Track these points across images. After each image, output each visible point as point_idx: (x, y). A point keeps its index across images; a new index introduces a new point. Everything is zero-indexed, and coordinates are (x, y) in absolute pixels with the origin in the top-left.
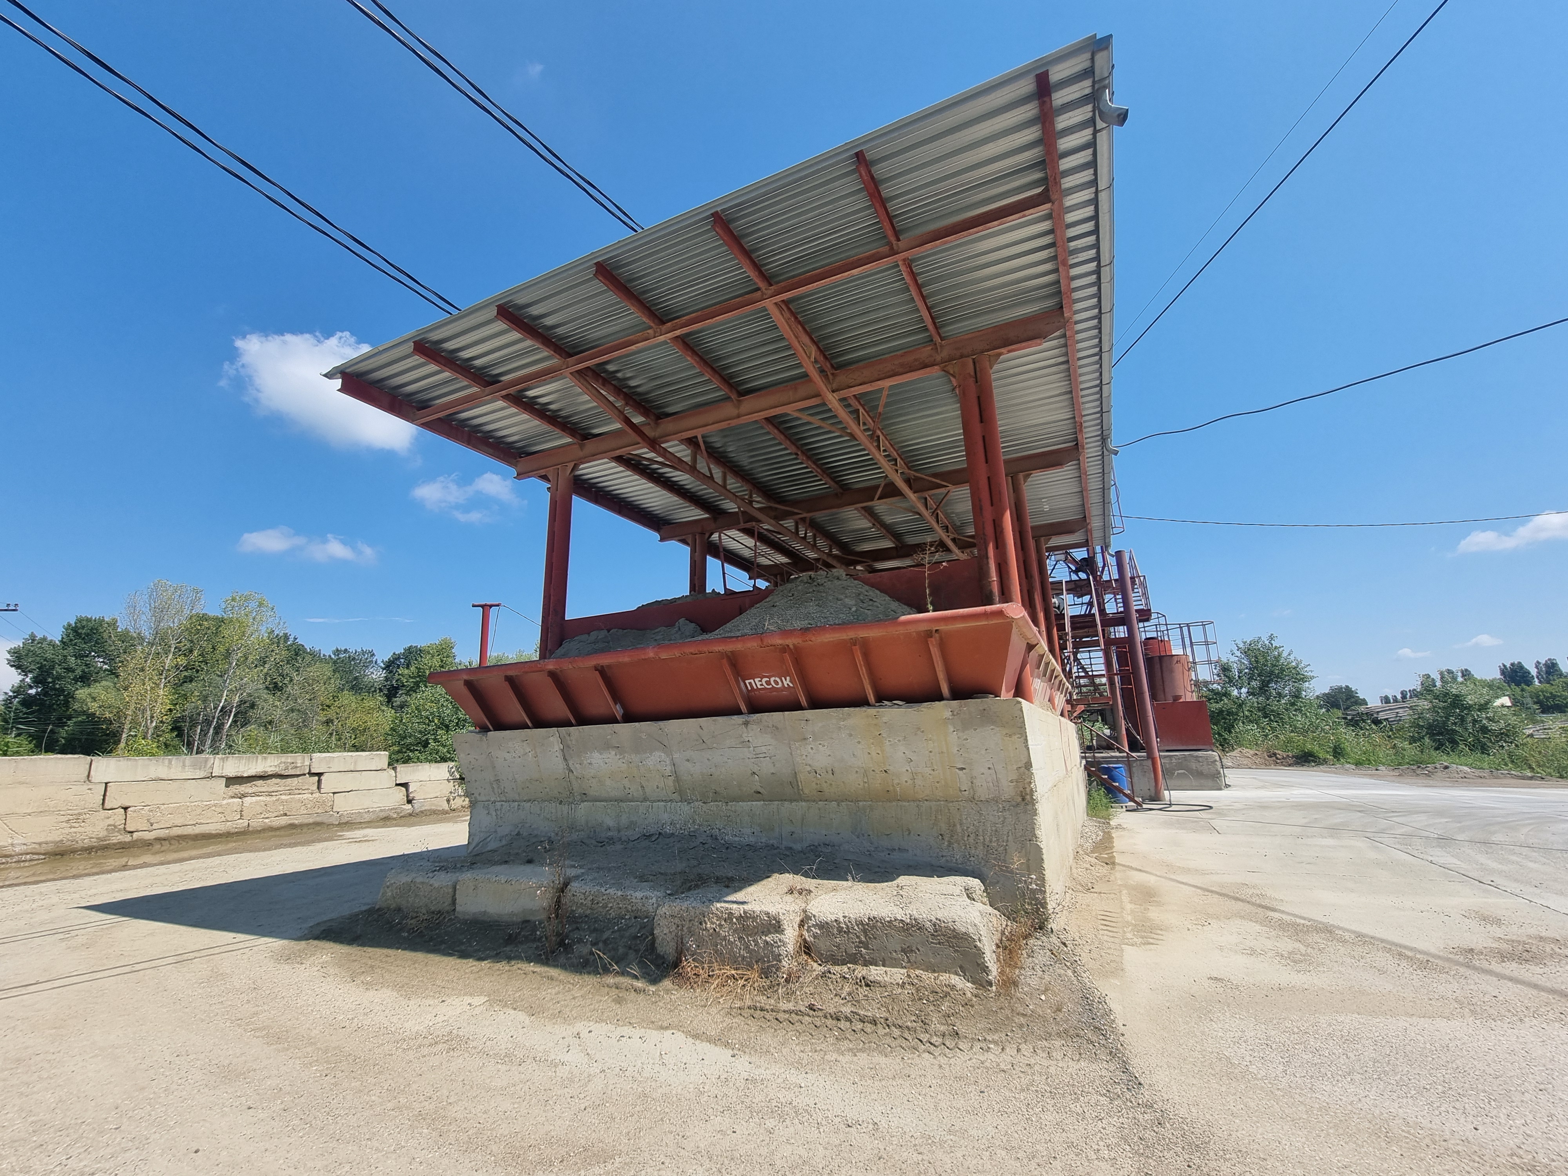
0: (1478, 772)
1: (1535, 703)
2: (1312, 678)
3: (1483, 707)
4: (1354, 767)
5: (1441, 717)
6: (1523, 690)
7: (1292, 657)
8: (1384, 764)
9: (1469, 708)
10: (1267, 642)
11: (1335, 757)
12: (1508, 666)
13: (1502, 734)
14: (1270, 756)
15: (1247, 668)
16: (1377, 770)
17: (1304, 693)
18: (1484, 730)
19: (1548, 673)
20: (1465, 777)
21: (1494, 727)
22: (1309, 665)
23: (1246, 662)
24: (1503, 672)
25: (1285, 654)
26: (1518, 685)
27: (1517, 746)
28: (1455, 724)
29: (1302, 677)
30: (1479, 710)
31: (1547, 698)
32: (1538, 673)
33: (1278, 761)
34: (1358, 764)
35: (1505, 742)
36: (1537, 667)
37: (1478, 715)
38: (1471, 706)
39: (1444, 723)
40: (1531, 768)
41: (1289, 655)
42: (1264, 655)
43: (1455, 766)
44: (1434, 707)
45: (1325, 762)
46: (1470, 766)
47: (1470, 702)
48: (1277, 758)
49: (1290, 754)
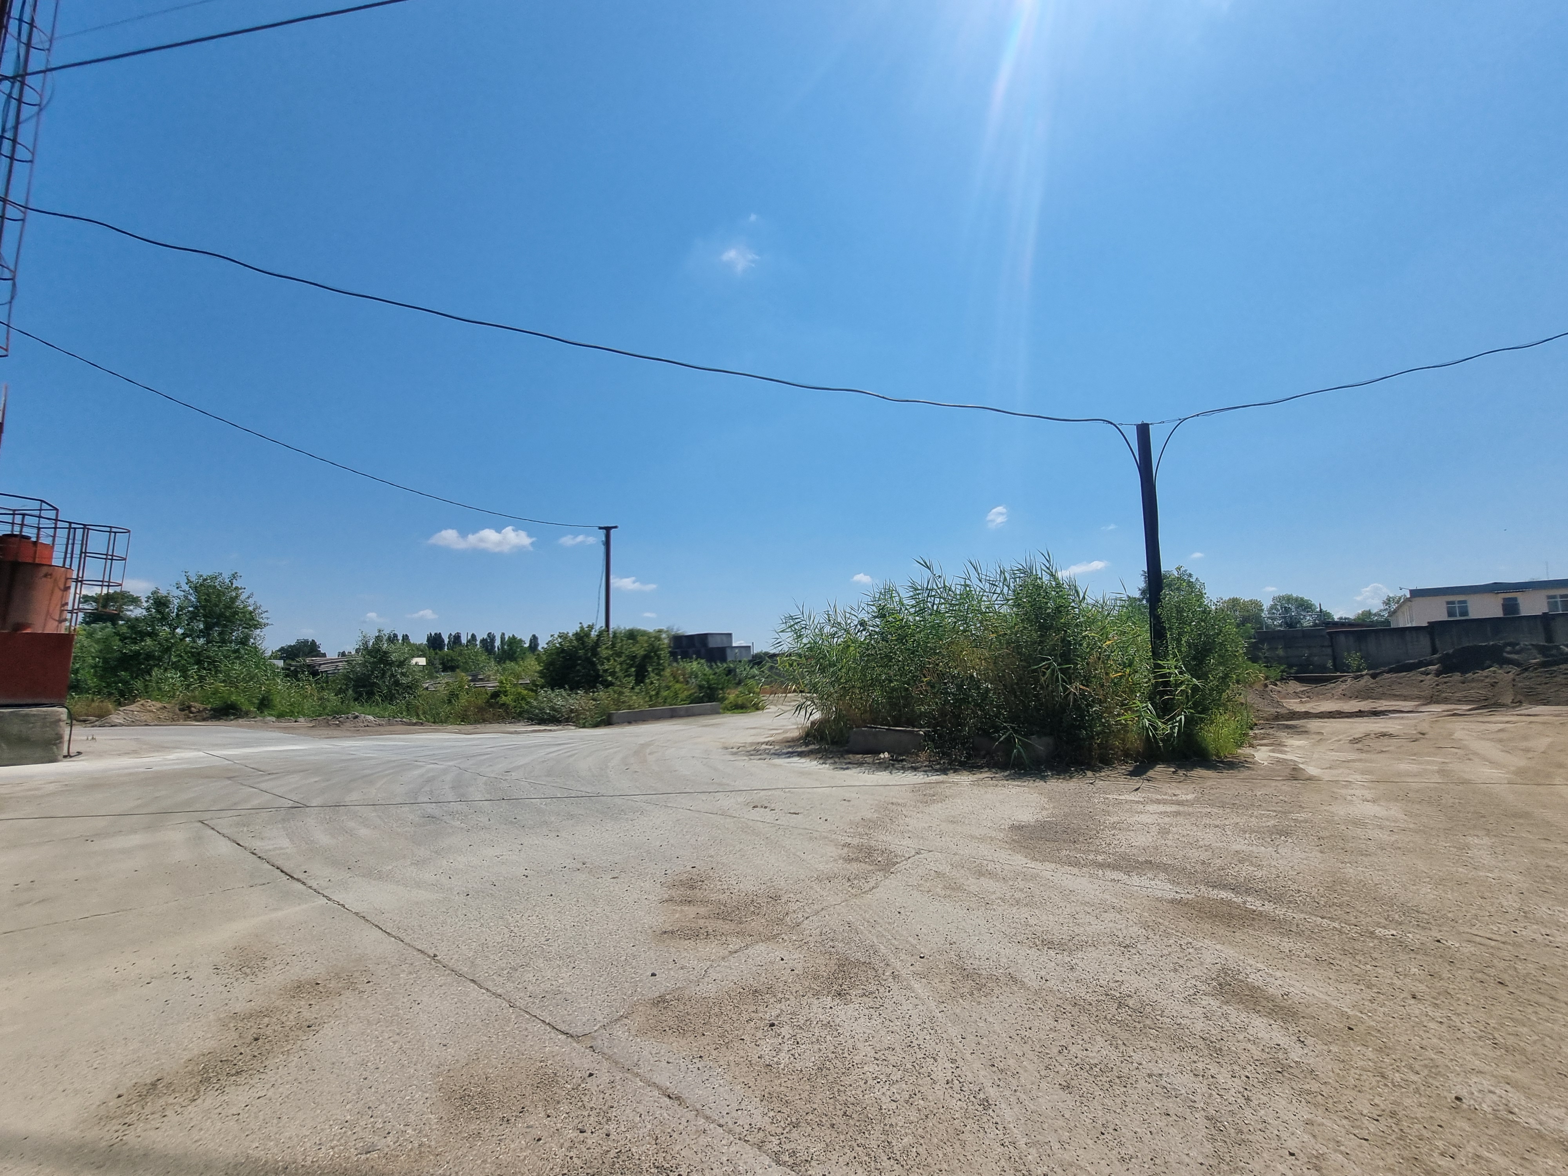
0: (378, 721)
1: (440, 664)
2: (266, 625)
3: (401, 664)
4: (274, 719)
5: (368, 671)
6: (436, 654)
7: (251, 601)
8: (304, 716)
9: (391, 664)
10: (227, 581)
11: (258, 709)
12: (433, 634)
13: (408, 687)
14: (182, 710)
15: (192, 606)
16: (296, 722)
17: (252, 640)
18: (397, 683)
19: (454, 643)
20: (368, 726)
21: (404, 681)
22: (267, 611)
23: (194, 600)
24: (428, 640)
25: (243, 597)
26: (434, 650)
27: (415, 697)
28: (377, 677)
29: (256, 623)
30: (398, 666)
31: (448, 661)
32: (449, 642)
33: (192, 715)
34: (280, 716)
35: (409, 693)
36: (449, 638)
37: (395, 670)
38: (393, 662)
39: (370, 676)
40: (418, 716)
41: (248, 598)
42: (220, 594)
43: (363, 715)
44: (366, 662)
45: (246, 714)
46: (375, 715)
47: (393, 659)
48: (191, 712)
49: (209, 707)
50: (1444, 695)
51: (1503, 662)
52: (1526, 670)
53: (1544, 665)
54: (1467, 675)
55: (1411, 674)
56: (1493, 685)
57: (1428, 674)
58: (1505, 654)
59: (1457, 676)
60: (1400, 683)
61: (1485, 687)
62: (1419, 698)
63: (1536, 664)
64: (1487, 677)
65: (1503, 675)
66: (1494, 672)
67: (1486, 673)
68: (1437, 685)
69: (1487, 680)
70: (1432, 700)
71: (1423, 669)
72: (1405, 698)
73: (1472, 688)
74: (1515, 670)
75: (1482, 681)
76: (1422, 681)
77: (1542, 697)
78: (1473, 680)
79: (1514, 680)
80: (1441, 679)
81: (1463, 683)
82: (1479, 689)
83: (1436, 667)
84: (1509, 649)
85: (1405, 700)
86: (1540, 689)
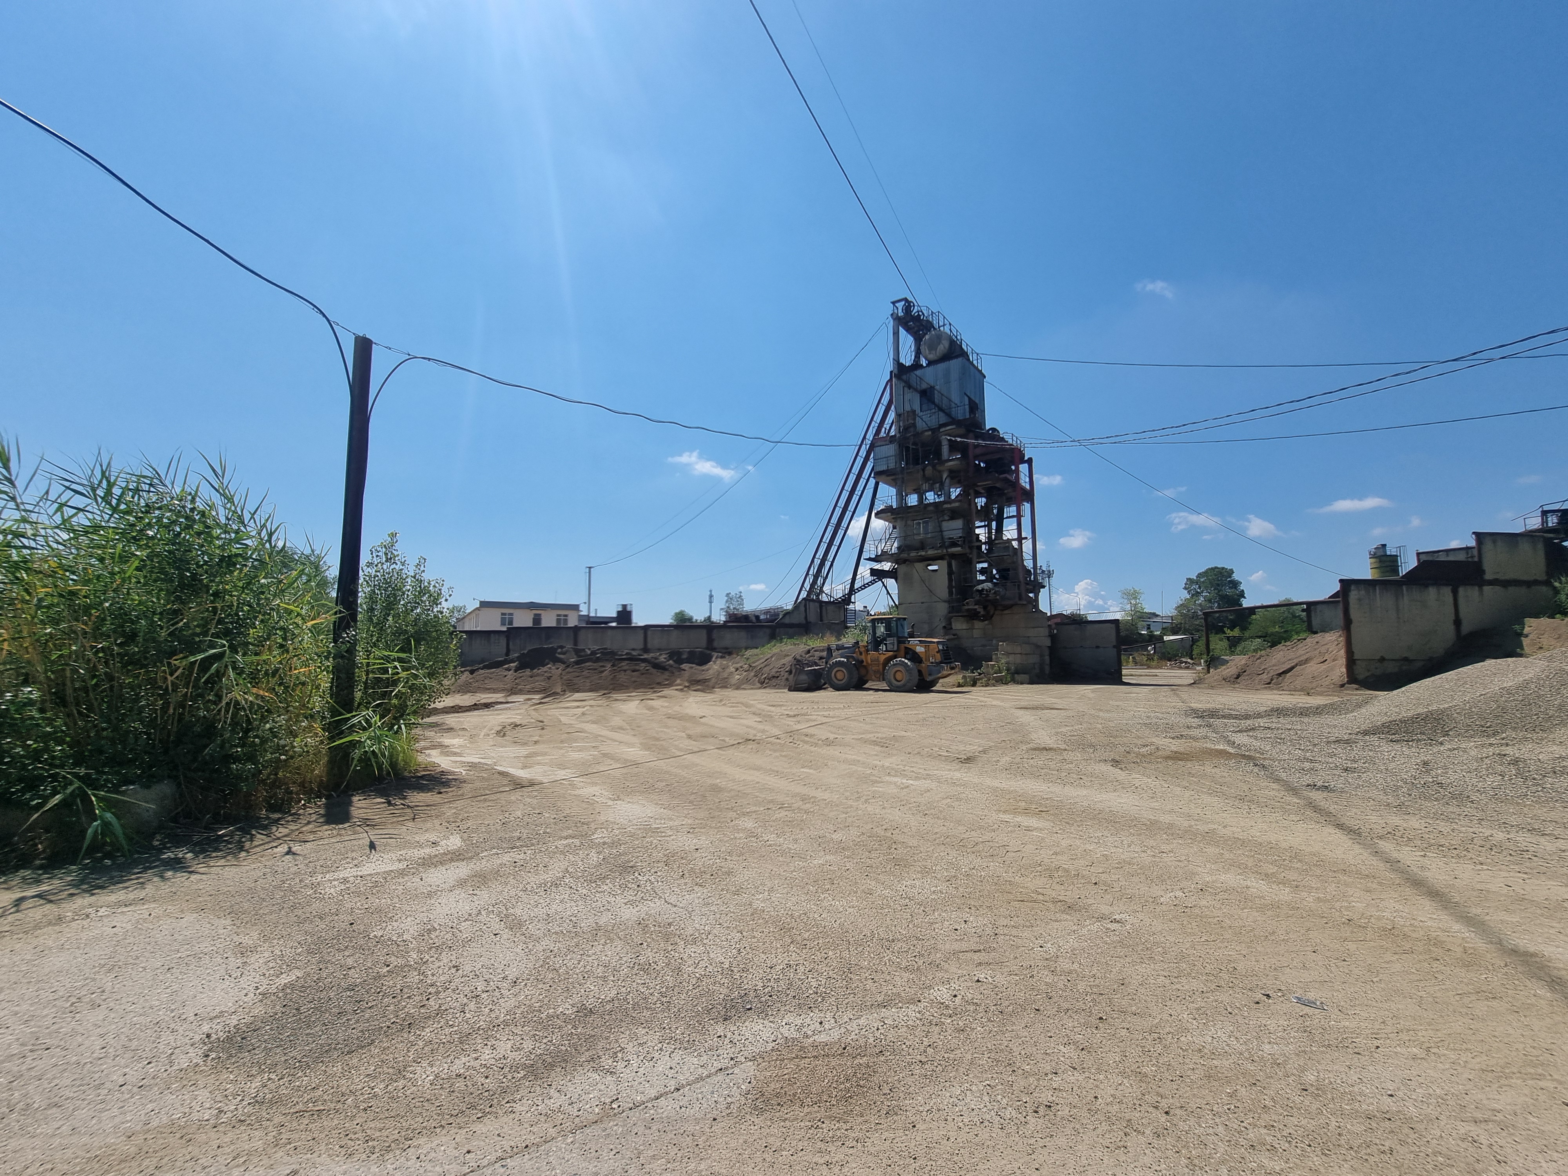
50: (519, 687)
51: (556, 660)
52: (568, 666)
53: (577, 663)
54: (534, 671)
55: (499, 670)
56: (549, 678)
57: (510, 670)
58: (557, 655)
59: (528, 672)
60: (491, 678)
61: (544, 680)
62: (503, 690)
63: (574, 662)
64: (545, 672)
65: (554, 670)
66: (550, 668)
67: (545, 669)
68: (516, 679)
69: (546, 674)
70: (513, 691)
71: (506, 666)
72: (495, 691)
73: (538, 681)
74: (562, 666)
75: (543, 675)
76: (506, 676)
77: (576, 686)
78: (538, 675)
79: (561, 674)
80: (517, 674)
81: (531, 677)
82: (541, 681)
83: (515, 664)
84: (559, 650)
85: (494, 693)
86: (576, 680)
